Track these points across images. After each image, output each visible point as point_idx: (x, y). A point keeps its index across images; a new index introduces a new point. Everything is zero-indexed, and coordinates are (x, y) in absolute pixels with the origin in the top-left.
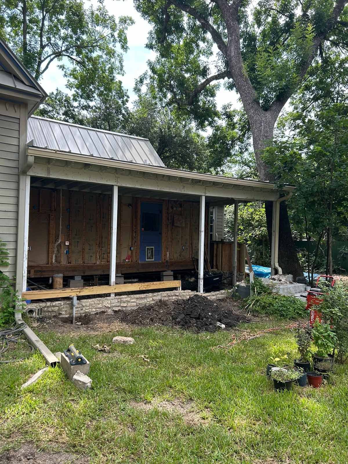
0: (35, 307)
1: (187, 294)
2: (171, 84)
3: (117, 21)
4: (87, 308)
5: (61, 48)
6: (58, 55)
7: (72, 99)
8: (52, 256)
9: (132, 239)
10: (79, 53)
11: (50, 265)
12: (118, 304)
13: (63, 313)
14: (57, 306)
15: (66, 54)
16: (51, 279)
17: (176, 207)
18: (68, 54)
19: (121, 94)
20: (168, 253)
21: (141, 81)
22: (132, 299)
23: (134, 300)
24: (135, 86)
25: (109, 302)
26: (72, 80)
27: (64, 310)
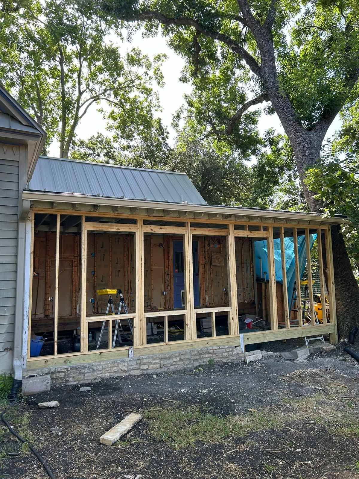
0: (37, 373)
1: (223, 351)
2: (209, 115)
3: (151, 60)
4: (99, 373)
5: (99, 92)
6: (96, 98)
7: (112, 140)
8: (76, 306)
9: (165, 282)
10: (116, 95)
11: (73, 316)
12: (137, 367)
13: (71, 379)
14: (62, 372)
15: (104, 97)
16: (75, 332)
17: (214, 244)
18: (105, 97)
19: (161, 131)
20: (207, 297)
21: (178, 116)
22: (155, 360)
23: (156, 361)
24: (172, 121)
25: (126, 364)
26: (111, 122)
27: (71, 376)
